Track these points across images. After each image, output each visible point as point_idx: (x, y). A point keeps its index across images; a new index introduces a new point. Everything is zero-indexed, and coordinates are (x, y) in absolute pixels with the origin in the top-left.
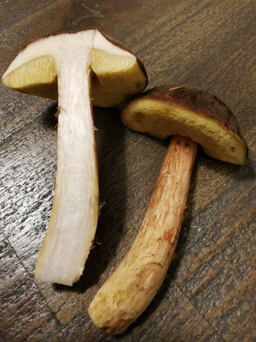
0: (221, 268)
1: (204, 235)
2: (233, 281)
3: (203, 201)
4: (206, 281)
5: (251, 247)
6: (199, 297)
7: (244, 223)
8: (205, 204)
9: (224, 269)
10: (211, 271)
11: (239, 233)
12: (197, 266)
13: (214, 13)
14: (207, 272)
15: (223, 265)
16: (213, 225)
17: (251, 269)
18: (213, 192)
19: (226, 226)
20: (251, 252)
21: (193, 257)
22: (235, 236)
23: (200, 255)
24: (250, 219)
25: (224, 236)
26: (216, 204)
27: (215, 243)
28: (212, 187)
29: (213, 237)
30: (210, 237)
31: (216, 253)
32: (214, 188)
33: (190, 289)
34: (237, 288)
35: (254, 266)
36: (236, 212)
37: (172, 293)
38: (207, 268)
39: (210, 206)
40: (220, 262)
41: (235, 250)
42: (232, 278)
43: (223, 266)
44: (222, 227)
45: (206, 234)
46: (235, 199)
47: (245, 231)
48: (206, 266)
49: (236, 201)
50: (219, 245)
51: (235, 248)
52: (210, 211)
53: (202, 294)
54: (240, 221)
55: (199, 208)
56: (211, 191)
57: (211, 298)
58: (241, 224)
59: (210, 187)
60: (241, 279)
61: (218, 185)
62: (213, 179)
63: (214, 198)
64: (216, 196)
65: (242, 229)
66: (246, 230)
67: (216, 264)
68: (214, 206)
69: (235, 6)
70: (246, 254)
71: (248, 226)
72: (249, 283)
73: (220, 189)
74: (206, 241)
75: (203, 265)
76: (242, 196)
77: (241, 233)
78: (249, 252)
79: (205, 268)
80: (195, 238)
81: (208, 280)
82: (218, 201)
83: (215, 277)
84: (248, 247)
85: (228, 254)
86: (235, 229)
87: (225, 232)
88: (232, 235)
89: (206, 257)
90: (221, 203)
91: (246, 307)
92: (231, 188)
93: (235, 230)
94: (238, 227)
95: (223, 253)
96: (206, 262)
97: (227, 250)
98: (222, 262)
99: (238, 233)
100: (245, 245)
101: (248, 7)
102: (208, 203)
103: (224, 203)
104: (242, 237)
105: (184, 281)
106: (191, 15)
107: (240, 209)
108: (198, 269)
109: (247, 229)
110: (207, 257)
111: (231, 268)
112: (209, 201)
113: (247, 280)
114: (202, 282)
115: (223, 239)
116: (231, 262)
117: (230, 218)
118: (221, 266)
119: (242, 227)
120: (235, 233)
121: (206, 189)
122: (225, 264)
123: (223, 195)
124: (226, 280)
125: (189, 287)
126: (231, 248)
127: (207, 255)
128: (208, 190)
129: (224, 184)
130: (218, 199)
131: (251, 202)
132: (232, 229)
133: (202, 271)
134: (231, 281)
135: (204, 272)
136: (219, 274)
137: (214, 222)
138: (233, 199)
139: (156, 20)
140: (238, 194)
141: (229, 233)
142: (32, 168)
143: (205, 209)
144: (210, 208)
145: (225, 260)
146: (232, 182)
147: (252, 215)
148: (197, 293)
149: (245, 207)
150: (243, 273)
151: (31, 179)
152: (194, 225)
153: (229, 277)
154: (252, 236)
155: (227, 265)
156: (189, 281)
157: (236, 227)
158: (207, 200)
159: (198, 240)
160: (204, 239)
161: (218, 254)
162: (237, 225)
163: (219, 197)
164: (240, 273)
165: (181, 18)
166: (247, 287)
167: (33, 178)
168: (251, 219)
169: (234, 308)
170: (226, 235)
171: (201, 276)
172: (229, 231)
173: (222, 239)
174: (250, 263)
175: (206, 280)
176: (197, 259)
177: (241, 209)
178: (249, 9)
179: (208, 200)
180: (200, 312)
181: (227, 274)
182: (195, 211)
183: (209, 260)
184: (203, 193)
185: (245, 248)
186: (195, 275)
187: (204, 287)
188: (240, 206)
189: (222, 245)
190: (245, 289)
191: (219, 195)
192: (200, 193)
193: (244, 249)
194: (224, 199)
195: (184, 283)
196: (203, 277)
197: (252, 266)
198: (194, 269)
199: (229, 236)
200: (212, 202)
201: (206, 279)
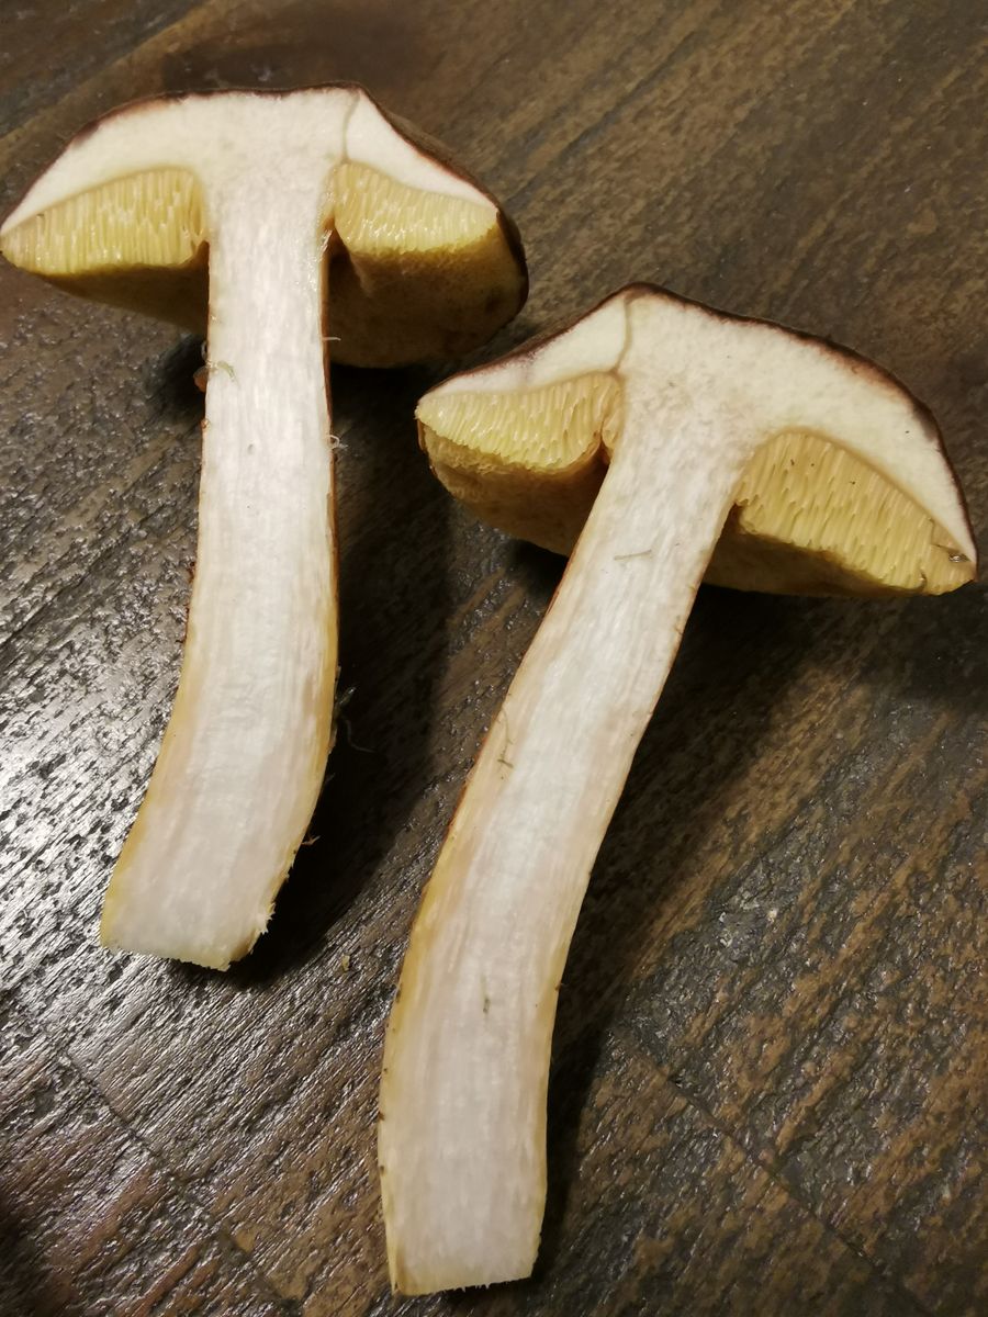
0: (865, 1044)
1: (792, 931)
2: (913, 1082)
3: (774, 806)
4: (822, 1098)
5: (959, 950)
6: (804, 1158)
7: (925, 868)
8: (779, 813)
9: (877, 1043)
10: (833, 1060)
11: (912, 908)
12: (781, 1047)
13: (716, 74)
14: (819, 1064)
15: (871, 1029)
16: (817, 893)
17: (969, 1028)
18: (804, 765)
19: (864, 887)
20: (959, 970)
21: (762, 1018)
22: (899, 918)
23: (789, 1008)
24: (943, 852)
25: (860, 926)
26: (819, 811)
27: (835, 953)
28: (797, 751)
29: (823, 936)
30: (813, 937)
31: (840, 993)
32: (805, 752)
33: (768, 1134)
34: (930, 1104)
35: (976, 1016)
36: (890, 832)
37: (707, 1161)
38: (816, 1049)
39: (798, 821)
40: (860, 1023)
41: (907, 970)
42: (906, 1071)
43: (874, 1032)
44: (850, 892)
45: (799, 928)
46: (884, 782)
47: (933, 896)
48: (814, 1043)
49: (889, 791)
50: (846, 961)
51: (905, 961)
52: (802, 837)
53: (811, 1144)
54: (909, 861)
55: (762, 835)
56: (796, 765)
57: (843, 1154)
58: (916, 871)
59: (790, 749)
60: (940, 1072)
61: (817, 740)
62: (797, 720)
63: (808, 790)
64: (813, 782)
65: (921, 888)
66: (934, 890)
67: (848, 1030)
68: (813, 820)
69: (791, 36)
70: (944, 979)
71: (940, 878)
72: (966, 1081)
73: (827, 753)
74: (800, 951)
75: (803, 1040)
76: (907, 769)
77: (917, 905)
78: (953, 969)
79: (808, 1050)
80: (762, 948)
81: (826, 1092)
82: (823, 796)
83: (849, 1079)
84: (949, 951)
85: (882, 988)
86: (894, 894)
87: (861, 910)
88: (887, 920)
89: (809, 1011)
90: (836, 803)
91: (966, 1167)
92: (862, 744)
93: (898, 898)
94: (906, 884)
95: (866, 988)
96: (811, 1030)
97: (878, 976)
98: (866, 1021)
99: (908, 908)
100: (935, 946)
101: (837, 40)
102: (791, 811)
103: (845, 805)
104: (923, 919)
105: (744, 1108)
106: (631, 87)
107: (904, 817)
108: (785, 1058)
109: (937, 886)
110: (814, 1010)
111: (899, 1036)
112: (794, 801)
113: (960, 1073)
114: (807, 1102)
115: (861, 936)
116: (899, 1016)
117: (873, 858)
118: (865, 1035)
119: (918, 884)
120: (897, 906)
121: (777, 757)
122: (877, 1027)
123: (838, 774)
124: (890, 1083)
125: (766, 1127)
126: (890, 965)
127: (810, 1003)
128: (785, 762)
129: (835, 731)
130: (824, 790)
131: (937, 786)
132: (885, 896)
133: (801, 1062)
134: (905, 1085)
135: (808, 1066)
136: (863, 1065)
137: (819, 879)
138: (875, 782)
139: (503, 116)
140: (890, 763)
141: (877, 913)
142: (114, 761)
143: (785, 833)
144: (800, 828)
145: (876, 1012)
146: (865, 723)
147: (949, 836)
148: (795, 1145)
149: (919, 809)
150: (943, 1048)
151: (118, 807)
152: (750, 900)
153: (897, 1070)
154: (957, 912)
155: (886, 1029)
156: (759, 1107)
157: (899, 886)
158: (784, 799)
159: (774, 951)
160: (794, 947)
161: (849, 994)
162: (900, 877)
163: (826, 783)
164: (932, 1050)
165: (597, 103)
166: (963, 1095)
167: (125, 803)
168: (946, 849)
169: (929, 1176)
170: (869, 919)
171: (800, 1081)
172: (876, 904)
173: (858, 936)
174: (961, 1011)
175: (819, 1095)
176: (778, 1024)
177: (907, 817)
178: (842, 47)
179: (789, 798)
180: (812, 1211)
181: (889, 1060)
182: (749, 845)
183: (821, 1022)
184: (766, 776)
185: (937, 957)
186: (779, 1082)
187: (813, 1118)
188: (902, 806)
189: (858, 957)
190: (956, 1104)
191: (824, 777)
192: (758, 776)
193: (934, 962)
194: (844, 789)
195: (744, 1118)
196: (806, 1084)
197: (970, 1018)
198: (772, 1062)
199: (878, 921)
200: (804, 804)
201: (817, 1089)
